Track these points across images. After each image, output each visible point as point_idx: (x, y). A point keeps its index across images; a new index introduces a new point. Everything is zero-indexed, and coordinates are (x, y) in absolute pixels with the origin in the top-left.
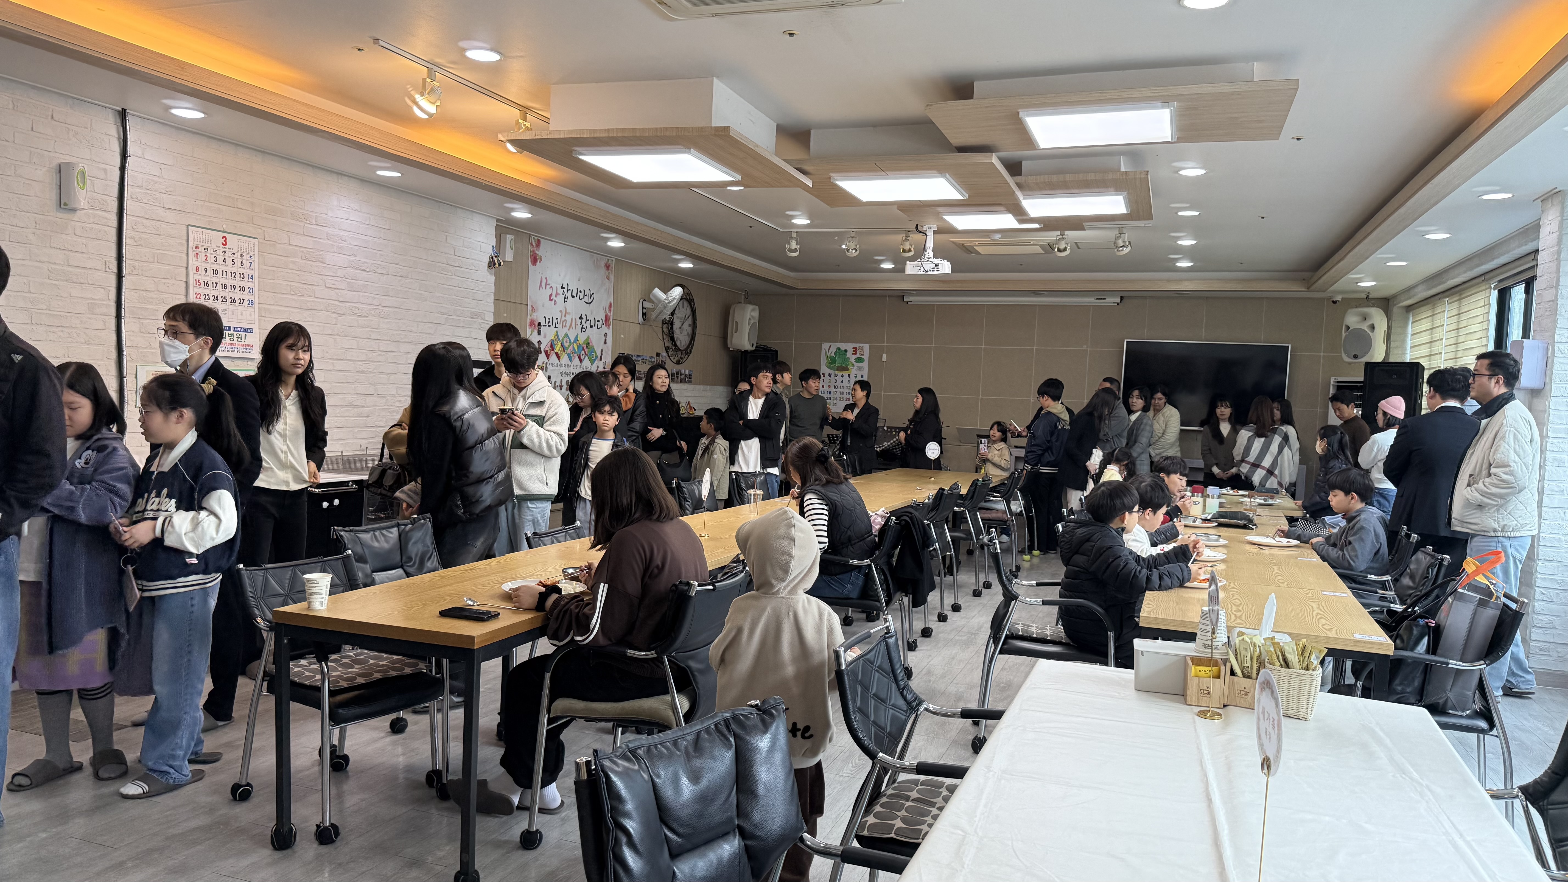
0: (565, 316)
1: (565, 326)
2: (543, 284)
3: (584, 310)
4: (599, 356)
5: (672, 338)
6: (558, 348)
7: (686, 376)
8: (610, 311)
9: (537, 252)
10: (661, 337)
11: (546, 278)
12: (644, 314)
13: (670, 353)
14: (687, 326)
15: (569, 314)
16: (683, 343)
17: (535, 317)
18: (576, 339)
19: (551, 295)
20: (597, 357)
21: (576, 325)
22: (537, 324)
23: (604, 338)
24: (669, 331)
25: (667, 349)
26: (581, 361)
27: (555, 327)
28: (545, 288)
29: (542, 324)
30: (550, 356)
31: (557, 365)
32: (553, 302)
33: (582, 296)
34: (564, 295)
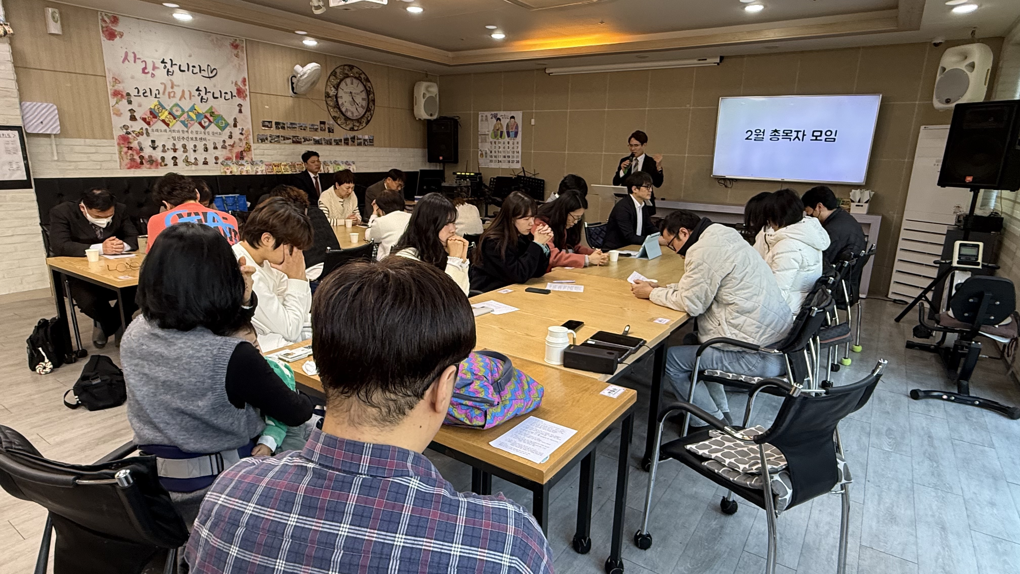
0: (172, 87)
1: (174, 97)
2: (131, 57)
3: (203, 83)
4: (232, 122)
5: (338, 109)
6: (164, 115)
7: (365, 140)
8: (245, 85)
9: (114, 28)
10: (325, 108)
11: (133, 53)
12: (294, 89)
13: (339, 123)
14: (361, 100)
15: (178, 86)
16: (356, 114)
17: (120, 88)
18: (193, 109)
19: (144, 69)
20: (227, 125)
21: (191, 96)
22: (125, 94)
23: (238, 108)
24: (334, 104)
25: (335, 118)
26: (204, 127)
27: (156, 97)
28: (135, 62)
29: (132, 94)
30: (151, 123)
31: (165, 131)
32: (150, 75)
33: (197, 70)
34: (166, 70)
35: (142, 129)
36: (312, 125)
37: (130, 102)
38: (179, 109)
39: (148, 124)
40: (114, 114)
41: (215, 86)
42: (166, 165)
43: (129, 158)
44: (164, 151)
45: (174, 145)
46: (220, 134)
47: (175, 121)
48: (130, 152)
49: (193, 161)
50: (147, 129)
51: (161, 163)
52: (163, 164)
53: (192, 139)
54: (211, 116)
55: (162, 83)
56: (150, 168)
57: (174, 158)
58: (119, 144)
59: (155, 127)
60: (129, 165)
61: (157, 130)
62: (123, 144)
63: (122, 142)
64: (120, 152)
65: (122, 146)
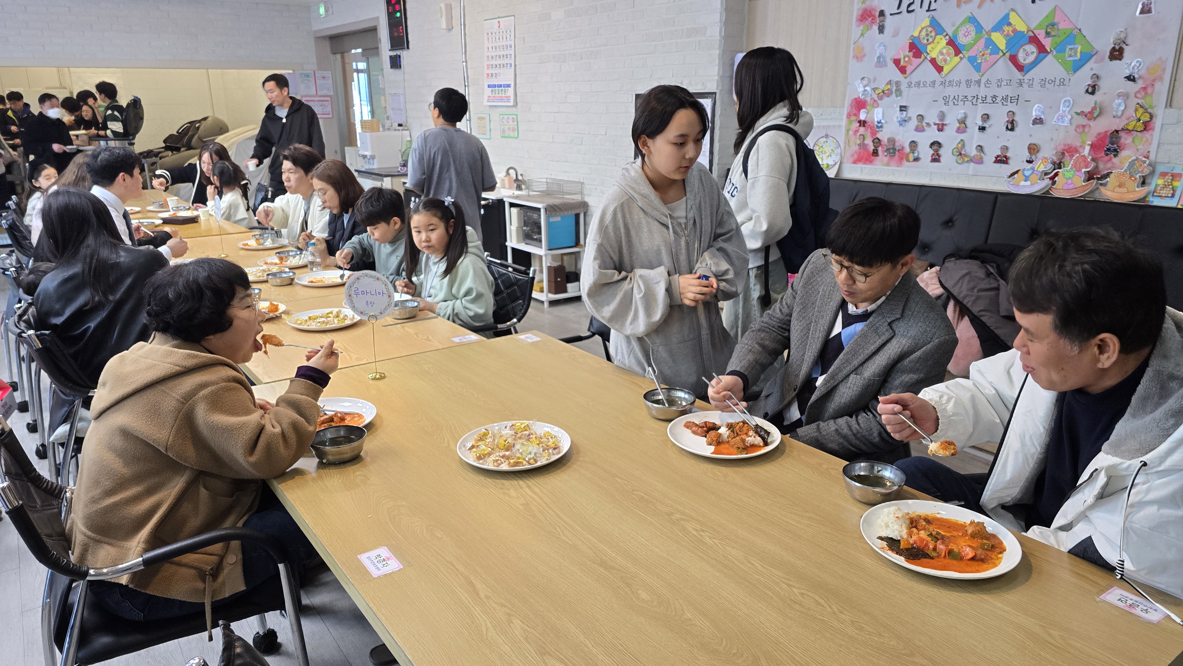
6: (938, 48)
18: (1004, 23)
22: (877, 14)
27: (928, 10)
29: (887, 13)
30: (909, 70)
31: (934, 83)
35: (889, 83)
37: (881, 29)
38: (972, 28)
39: (903, 70)
40: (853, 57)
42: (917, 159)
43: (858, 142)
44: (919, 129)
45: (942, 116)
46: (1062, 83)
47: (957, 59)
48: (862, 129)
49: (973, 152)
50: (898, 83)
51: (908, 154)
52: (911, 157)
53: (984, 100)
54: (1048, 34)
56: (888, 164)
57: (936, 145)
58: (849, 116)
59: (915, 78)
60: (856, 157)
61: (918, 84)
62: (855, 115)
63: (855, 111)
64: (848, 131)
65: (853, 118)
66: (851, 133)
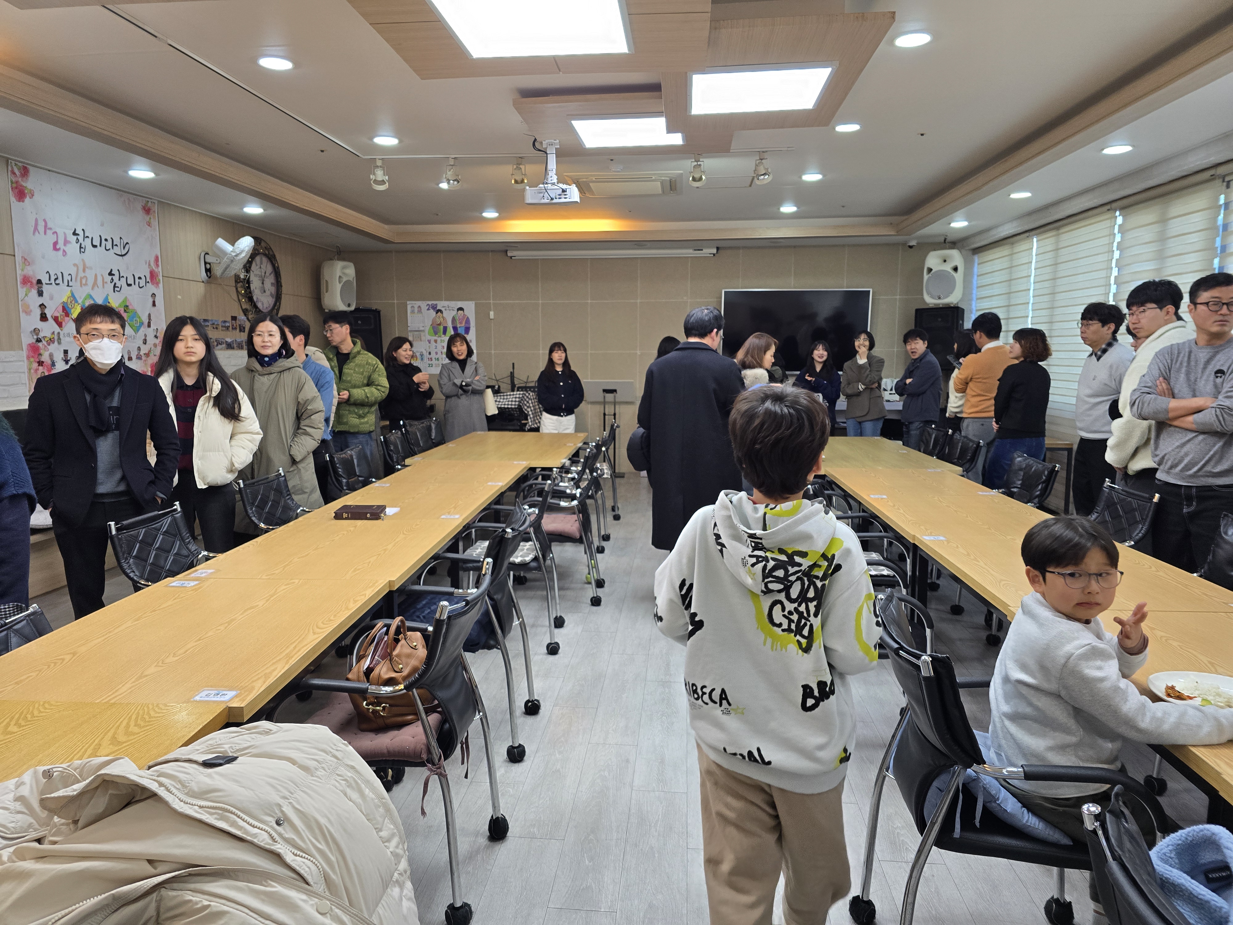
0: (84, 271)
1: (86, 284)
2: (41, 226)
3: (117, 264)
4: (146, 322)
5: (250, 299)
8: (157, 266)
9: (24, 184)
10: (235, 297)
11: (45, 220)
12: (208, 271)
14: (269, 285)
15: (91, 268)
17: (30, 273)
19: (55, 244)
20: (142, 324)
21: (104, 283)
22: (35, 282)
23: (151, 300)
24: (245, 291)
25: (245, 312)
27: (68, 286)
28: (45, 233)
29: (43, 282)
30: (64, 324)
32: (61, 252)
33: (109, 246)
34: (79, 244)
35: (53, 333)
36: (225, 322)
37: (40, 294)
39: (60, 325)
40: (23, 310)
41: (128, 268)
46: (134, 338)
48: (41, 368)
50: (59, 333)
55: (75, 265)
58: (28, 358)
59: (66, 330)
62: (33, 357)
63: (32, 354)
64: (30, 369)
65: (32, 360)
66: (32, 371)
